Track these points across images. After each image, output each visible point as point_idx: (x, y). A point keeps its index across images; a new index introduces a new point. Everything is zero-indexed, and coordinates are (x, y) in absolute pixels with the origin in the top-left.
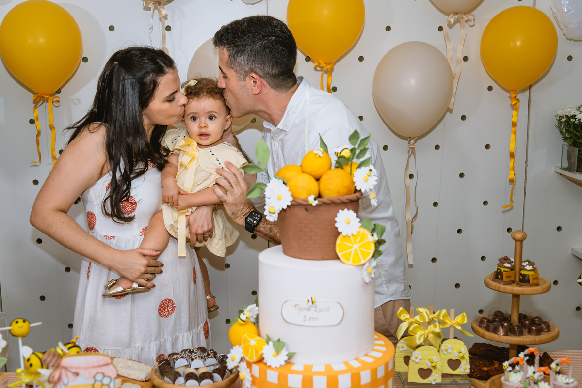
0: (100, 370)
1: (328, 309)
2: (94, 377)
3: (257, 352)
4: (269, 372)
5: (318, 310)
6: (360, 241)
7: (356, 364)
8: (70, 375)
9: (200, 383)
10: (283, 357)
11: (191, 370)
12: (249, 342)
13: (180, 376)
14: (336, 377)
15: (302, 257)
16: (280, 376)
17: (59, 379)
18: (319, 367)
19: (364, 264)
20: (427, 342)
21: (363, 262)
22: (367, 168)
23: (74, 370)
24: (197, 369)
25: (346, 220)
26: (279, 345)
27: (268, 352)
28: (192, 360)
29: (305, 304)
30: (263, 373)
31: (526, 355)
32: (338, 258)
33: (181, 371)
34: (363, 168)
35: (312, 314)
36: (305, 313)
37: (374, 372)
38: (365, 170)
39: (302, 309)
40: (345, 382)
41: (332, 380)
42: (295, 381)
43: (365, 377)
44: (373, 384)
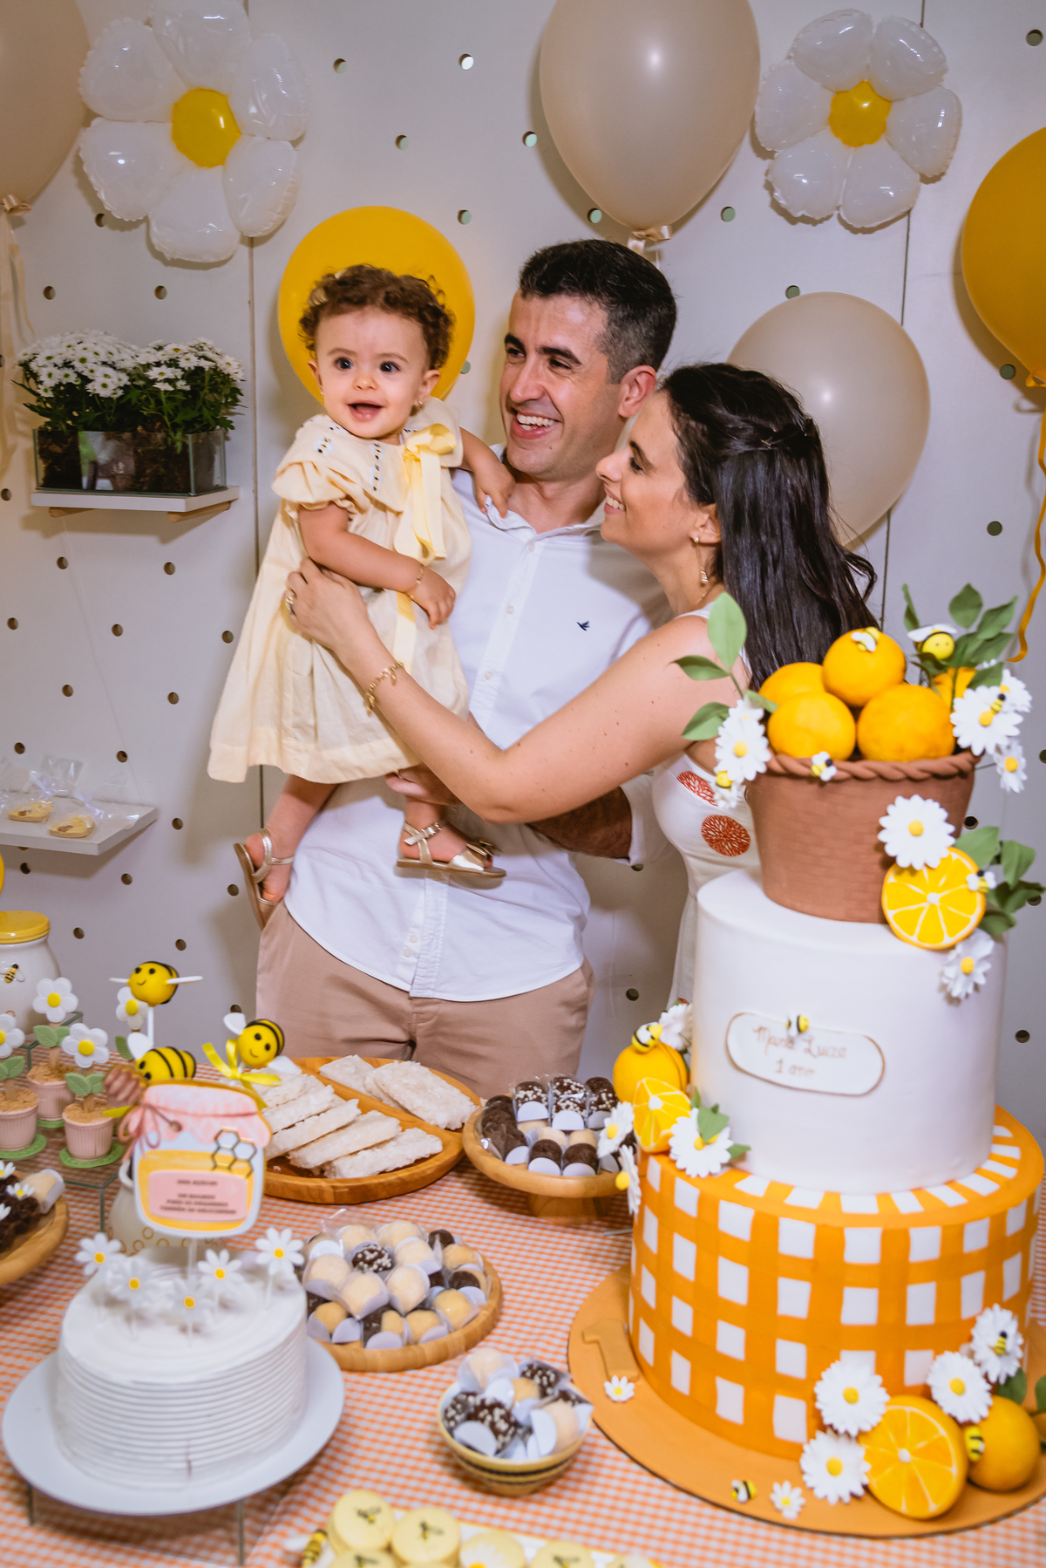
0: (229, 1125)
1: (842, 1053)
2: (216, 1138)
3: (658, 1129)
4: (681, 1185)
5: (814, 1050)
6: (946, 886)
7: (908, 1204)
8: (163, 1126)
9: (562, 1169)
10: (719, 1151)
11: (553, 1134)
12: (647, 1099)
13: (524, 1142)
14: (841, 1231)
15: (798, 905)
16: (702, 1200)
17: (140, 1130)
18: (806, 1196)
19: (953, 947)
21: (947, 941)
22: (996, 691)
23: (171, 1117)
24: (568, 1133)
25: (913, 825)
26: (712, 1118)
27: (683, 1133)
28: (558, 1109)
29: (781, 1032)
30: (668, 1182)
32: (884, 921)
33: (527, 1130)
34: (982, 689)
35: (797, 1056)
36: (781, 1052)
37: (953, 1236)
38: (987, 694)
39: (771, 1041)
40: (863, 1247)
41: (830, 1241)
42: (735, 1221)
43: (925, 1245)
44: (950, 1267)
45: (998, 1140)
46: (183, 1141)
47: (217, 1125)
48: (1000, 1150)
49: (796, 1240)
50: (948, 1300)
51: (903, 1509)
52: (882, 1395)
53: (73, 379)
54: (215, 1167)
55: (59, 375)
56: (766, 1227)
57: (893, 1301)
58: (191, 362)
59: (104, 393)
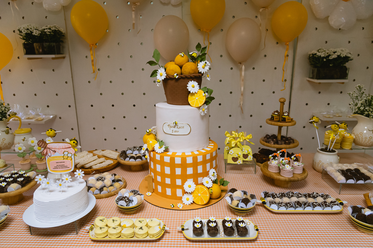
0: (66, 150)
1: (183, 127)
2: (63, 153)
3: (152, 146)
4: (157, 155)
5: (178, 128)
6: (199, 96)
7: (196, 153)
8: (52, 152)
9: (135, 160)
10: (163, 149)
11: (134, 155)
12: (149, 142)
13: (128, 157)
14: (186, 158)
15: (174, 104)
16: (161, 157)
17: (47, 153)
18: (179, 154)
19: (201, 106)
20: (236, 145)
21: (200, 105)
22: (205, 62)
23: (53, 150)
24: (136, 155)
25: (192, 86)
26: (161, 143)
27: (157, 146)
28: (134, 151)
29: (173, 125)
30: (154, 156)
31: (280, 152)
32: (189, 104)
33: (129, 155)
34: (202, 62)
35: (176, 129)
36: (173, 129)
37: (204, 157)
38: (203, 63)
39: (171, 127)
40: (190, 160)
41: (184, 159)
42: (167, 159)
43: (200, 159)
44: (204, 162)
45: (210, 143)
46: (56, 154)
47: (63, 150)
48: (210, 144)
49: (178, 161)
50: (204, 168)
51: (200, 204)
52: (195, 185)
53: (29, 32)
54: (64, 159)
55: (26, 31)
56: (172, 159)
57: (195, 169)
58: (54, 29)
59: (36, 35)
